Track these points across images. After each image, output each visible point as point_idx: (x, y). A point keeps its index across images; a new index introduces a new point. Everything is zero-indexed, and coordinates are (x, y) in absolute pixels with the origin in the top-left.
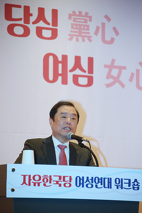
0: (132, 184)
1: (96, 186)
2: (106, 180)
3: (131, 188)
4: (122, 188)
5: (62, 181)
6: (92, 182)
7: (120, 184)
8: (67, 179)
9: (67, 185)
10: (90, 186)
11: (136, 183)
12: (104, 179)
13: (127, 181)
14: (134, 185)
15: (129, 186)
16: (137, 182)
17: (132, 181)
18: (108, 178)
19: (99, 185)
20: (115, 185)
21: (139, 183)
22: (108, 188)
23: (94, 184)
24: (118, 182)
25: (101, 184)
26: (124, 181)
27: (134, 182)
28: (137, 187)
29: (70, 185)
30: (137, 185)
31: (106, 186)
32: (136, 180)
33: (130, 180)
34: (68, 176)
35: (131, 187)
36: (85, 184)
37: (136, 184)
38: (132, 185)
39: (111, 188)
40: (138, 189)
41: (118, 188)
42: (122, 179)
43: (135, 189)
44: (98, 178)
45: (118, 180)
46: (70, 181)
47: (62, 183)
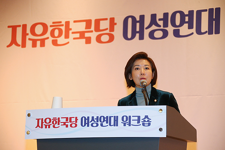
0: (141, 120)
1: (102, 125)
2: (112, 119)
3: (141, 125)
4: (130, 125)
5: (68, 122)
6: (97, 121)
7: (128, 121)
8: (73, 120)
9: (73, 125)
10: (95, 125)
11: (146, 120)
12: (110, 117)
13: (136, 118)
14: (145, 121)
15: (139, 122)
16: (148, 118)
17: (142, 117)
18: (115, 117)
19: (105, 124)
20: (122, 123)
21: (151, 119)
22: (114, 126)
23: (99, 123)
24: (125, 120)
25: (107, 123)
26: (132, 118)
27: (145, 118)
28: (147, 123)
29: (76, 126)
30: (148, 121)
31: (112, 123)
32: (146, 117)
33: (139, 117)
34: (74, 117)
36: (90, 124)
37: (146, 121)
38: (142, 122)
39: (117, 125)
40: (149, 124)
41: (125, 125)
42: (130, 117)
43: (145, 125)
44: (104, 117)
45: (125, 118)
46: (76, 122)
47: (69, 124)
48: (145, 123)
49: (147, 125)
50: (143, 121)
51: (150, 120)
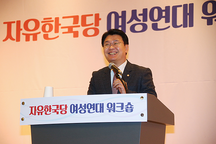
0: (124, 107)
1: (89, 112)
2: (99, 106)
3: (124, 111)
4: (114, 111)
5: (59, 110)
6: (85, 108)
7: (113, 108)
8: (63, 107)
9: (64, 112)
10: (83, 111)
11: (129, 106)
12: (97, 104)
13: (120, 105)
15: (122, 109)
16: (131, 105)
17: (125, 104)
18: (101, 104)
19: (92, 110)
20: (107, 109)
22: (101, 112)
23: (87, 110)
24: (110, 106)
25: (94, 109)
26: (116, 105)
28: (130, 109)
29: (66, 112)
30: (131, 107)
31: (99, 110)
32: (129, 104)
33: (122, 104)
34: (64, 105)
35: (124, 109)
36: (79, 111)
37: (129, 107)
39: (103, 112)
40: (132, 111)
41: (110, 111)
42: (114, 104)
43: (128, 111)
44: (90, 104)
45: (110, 105)
46: (66, 109)
47: (59, 111)
48: (128, 109)
49: (130, 111)
50: (126, 107)
51: (132, 107)
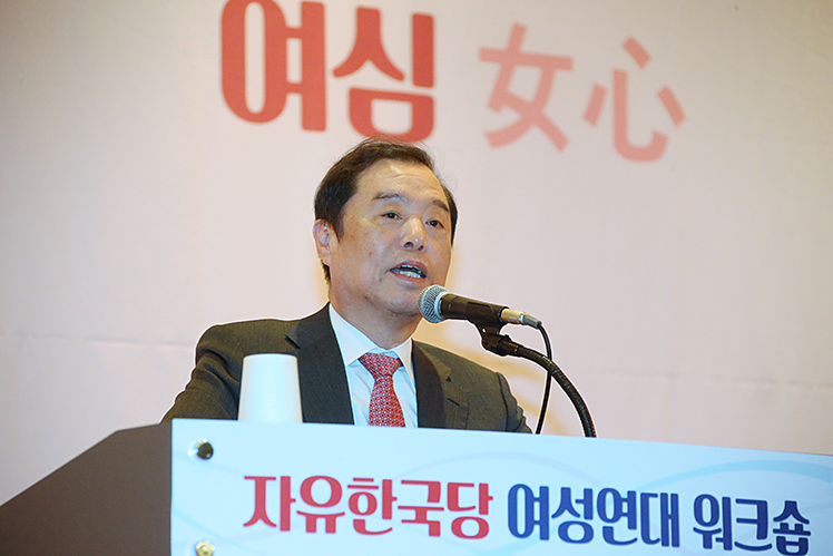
0: (772, 525)
1: (608, 535)
2: (654, 506)
3: (770, 546)
4: (727, 547)
5: (442, 509)
6: (589, 515)
7: (720, 525)
8: (468, 497)
9: (470, 528)
10: (576, 532)
11: (791, 522)
12: (645, 497)
13: (752, 511)
14: (784, 529)
15: (762, 534)
16: (798, 516)
17: (775, 510)
18: (664, 496)
19: (621, 529)
20: (695, 529)
21: (807, 522)
22: (665, 544)
23: (597, 524)
24: (707, 517)
25: (632, 526)
26: (736, 511)
27: (785, 515)
28: (795, 538)
29: (484, 530)
30: (798, 529)
31: (655, 533)
32: (791, 508)
33: (762, 507)
34: (472, 485)
35: (772, 538)
36: (554, 524)
37: (792, 527)
38: (775, 531)
39: (676, 544)
40: (803, 548)
41: (707, 544)
42: (727, 502)
43: (788, 549)
44: (615, 493)
45: (706, 505)
46: (484, 509)
47: (446, 518)
48: (789, 538)
50: (778, 526)
51: (805, 527)
